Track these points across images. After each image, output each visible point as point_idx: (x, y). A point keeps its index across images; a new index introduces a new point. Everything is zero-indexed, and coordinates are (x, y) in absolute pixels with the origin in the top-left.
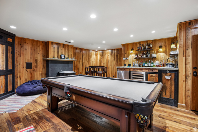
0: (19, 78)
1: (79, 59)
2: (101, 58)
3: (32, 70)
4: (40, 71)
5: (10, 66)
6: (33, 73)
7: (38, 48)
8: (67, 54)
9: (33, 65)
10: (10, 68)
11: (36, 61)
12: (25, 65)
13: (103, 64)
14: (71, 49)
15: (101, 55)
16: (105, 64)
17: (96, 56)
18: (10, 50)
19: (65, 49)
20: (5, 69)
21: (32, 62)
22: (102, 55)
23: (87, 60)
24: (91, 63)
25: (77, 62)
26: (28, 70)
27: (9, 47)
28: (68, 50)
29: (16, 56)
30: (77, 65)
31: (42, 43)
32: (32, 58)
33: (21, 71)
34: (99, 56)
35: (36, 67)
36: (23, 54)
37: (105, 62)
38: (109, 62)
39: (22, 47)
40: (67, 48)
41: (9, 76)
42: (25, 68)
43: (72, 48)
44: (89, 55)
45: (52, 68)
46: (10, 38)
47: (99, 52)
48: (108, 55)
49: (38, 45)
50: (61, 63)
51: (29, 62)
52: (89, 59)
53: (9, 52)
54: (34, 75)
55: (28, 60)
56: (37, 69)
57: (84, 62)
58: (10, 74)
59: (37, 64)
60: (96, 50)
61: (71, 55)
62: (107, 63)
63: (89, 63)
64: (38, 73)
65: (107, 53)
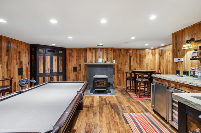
0: (69, 78)
1: (125, 62)
2: (160, 59)
3: (77, 72)
4: (82, 74)
5: (61, 70)
6: (78, 75)
7: (81, 55)
8: (105, 57)
9: (78, 69)
10: (61, 71)
11: (80, 65)
12: (73, 69)
13: (162, 67)
14: (110, 52)
15: (159, 54)
16: (165, 67)
17: (154, 55)
18: (60, 59)
19: (103, 53)
20: (57, 72)
21: (77, 66)
22: (161, 54)
23: (137, 62)
24: (144, 66)
25: (121, 65)
26: (75, 72)
27: (60, 57)
28: (107, 53)
29: (68, 62)
30: (121, 69)
31: (84, 50)
32: (77, 63)
33: (70, 73)
34: (157, 56)
35: (80, 70)
36: (71, 60)
37: (164, 64)
38: (170, 64)
39: (71, 55)
40: (105, 52)
41: (60, 76)
42: (73, 71)
43: (111, 50)
44: (140, 55)
45: (90, 72)
46: (61, 51)
47: (157, 51)
48: (169, 53)
49: (81, 52)
50: (99, 67)
51: (75, 66)
52: (140, 61)
53: (60, 60)
54: (79, 77)
55: (74, 65)
56: (80, 72)
57: (132, 64)
58: (61, 75)
59: (80, 68)
60: (152, 48)
61: (111, 58)
62: (167, 66)
63: (140, 66)
64: (81, 75)
65: (167, 50)
